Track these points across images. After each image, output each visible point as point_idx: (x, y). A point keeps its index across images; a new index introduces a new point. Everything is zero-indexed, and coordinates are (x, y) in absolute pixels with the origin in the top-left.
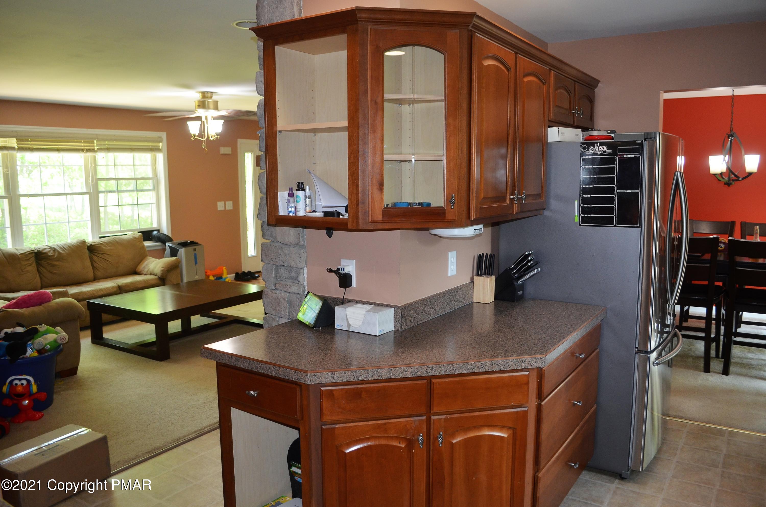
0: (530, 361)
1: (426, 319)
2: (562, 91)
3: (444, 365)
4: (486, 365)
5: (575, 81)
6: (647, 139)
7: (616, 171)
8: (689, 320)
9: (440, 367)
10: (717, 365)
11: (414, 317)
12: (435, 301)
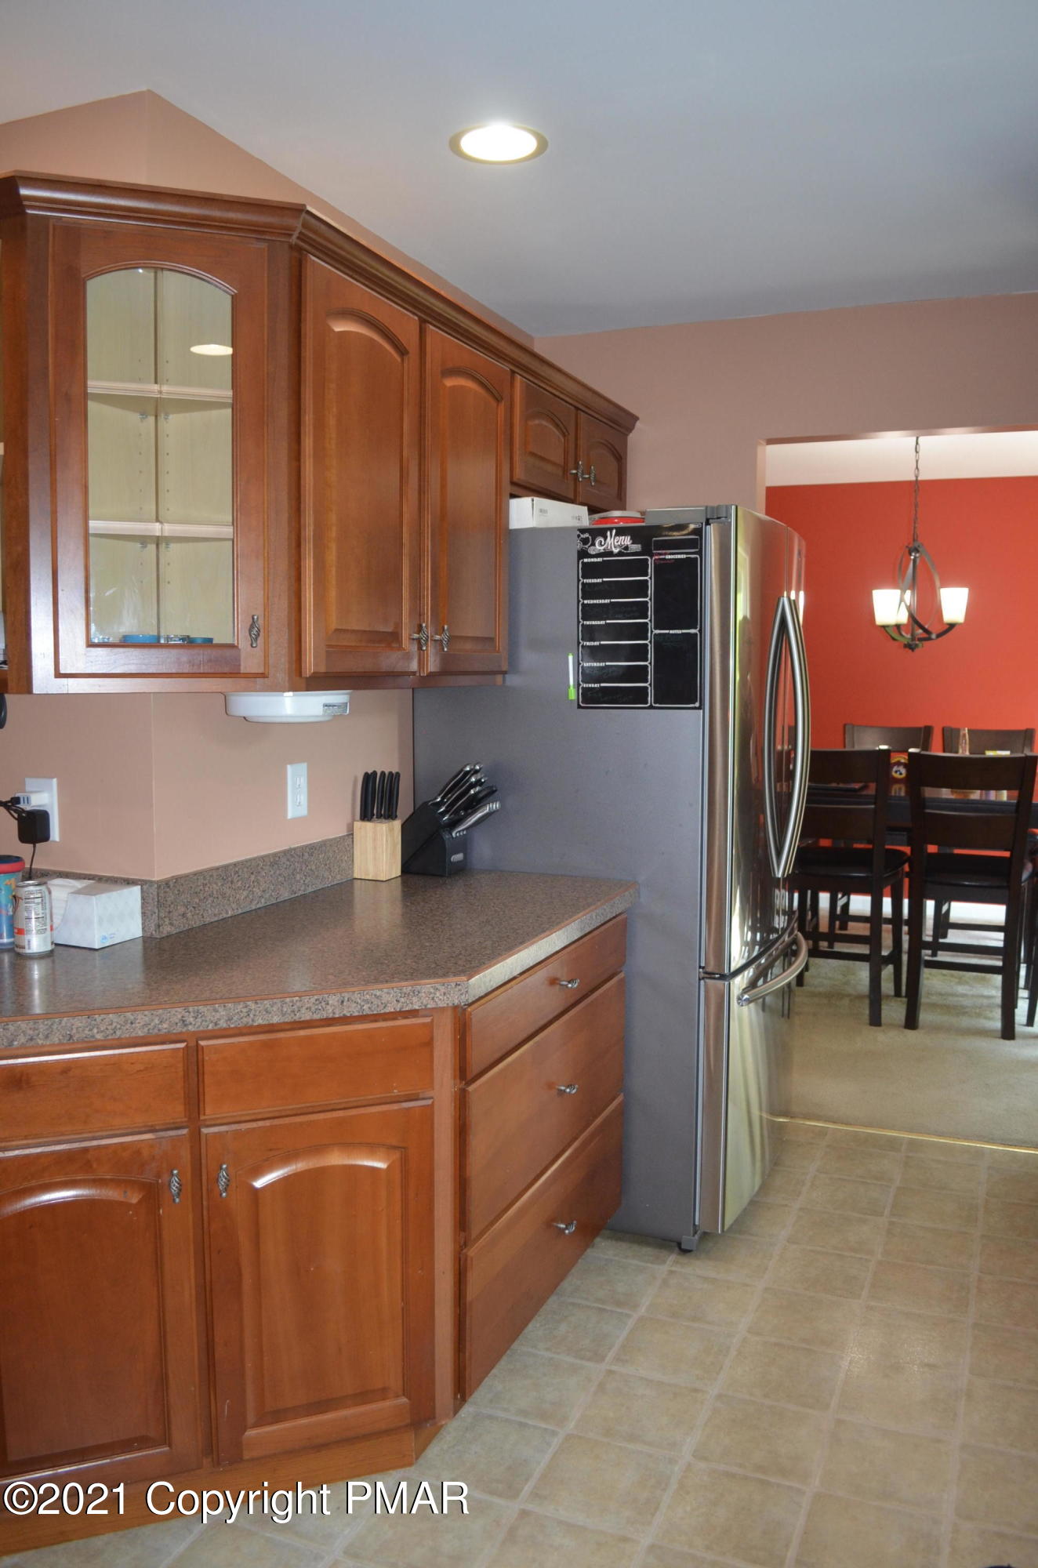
0: (432, 990)
1: (227, 913)
2: (544, 423)
3: (225, 1006)
4: (328, 1004)
5: (577, 409)
6: (711, 521)
7: (651, 591)
8: (851, 924)
9: (216, 1011)
10: (894, 1011)
11: (194, 907)
12: (252, 873)
